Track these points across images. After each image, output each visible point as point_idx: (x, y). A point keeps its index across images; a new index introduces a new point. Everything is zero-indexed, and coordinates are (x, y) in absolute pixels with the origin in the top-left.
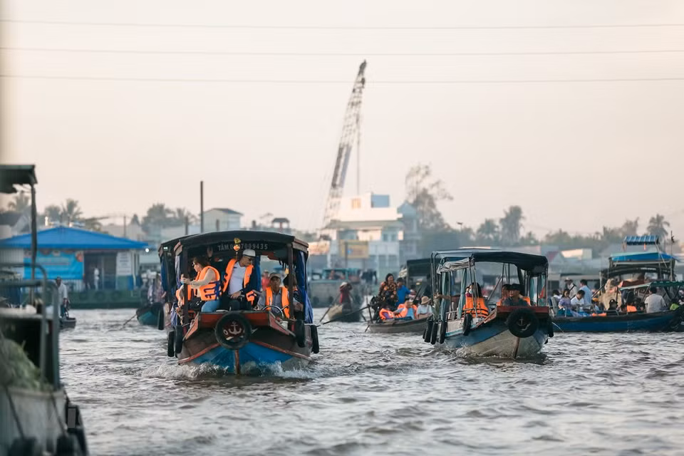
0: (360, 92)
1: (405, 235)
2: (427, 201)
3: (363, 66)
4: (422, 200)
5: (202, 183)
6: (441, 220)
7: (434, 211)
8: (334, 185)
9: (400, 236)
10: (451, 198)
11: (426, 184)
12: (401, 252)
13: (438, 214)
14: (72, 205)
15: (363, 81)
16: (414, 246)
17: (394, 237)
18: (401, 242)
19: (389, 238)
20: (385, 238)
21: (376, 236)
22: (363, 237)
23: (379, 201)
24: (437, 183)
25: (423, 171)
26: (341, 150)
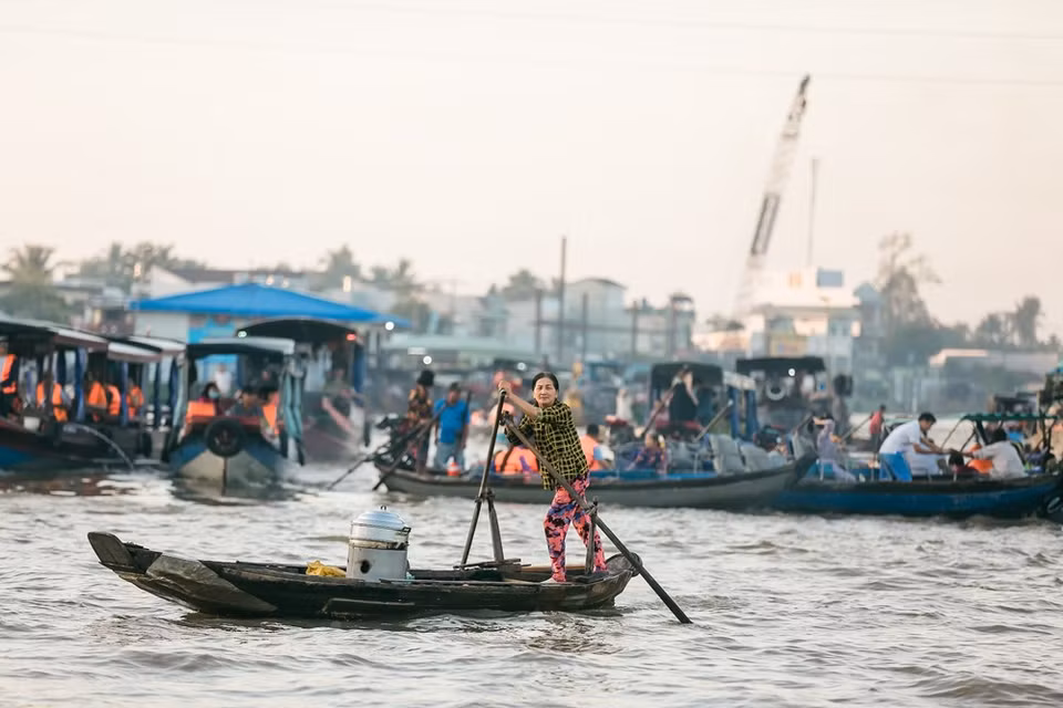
0: (799, 120)
1: (862, 330)
2: (904, 284)
3: (805, 83)
4: (899, 281)
5: (564, 241)
6: (925, 313)
7: (914, 299)
8: (754, 251)
9: (856, 329)
10: (938, 281)
11: (903, 260)
12: (854, 353)
13: (921, 304)
14: (404, 266)
15: (804, 104)
16: (875, 345)
17: (846, 332)
18: (856, 339)
19: (839, 332)
20: (832, 330)
21: (820, 327)
22: (802, 328)
23: (828, 279)
24: (920, 260)
25: (901, 241)
26: (766, 202)
